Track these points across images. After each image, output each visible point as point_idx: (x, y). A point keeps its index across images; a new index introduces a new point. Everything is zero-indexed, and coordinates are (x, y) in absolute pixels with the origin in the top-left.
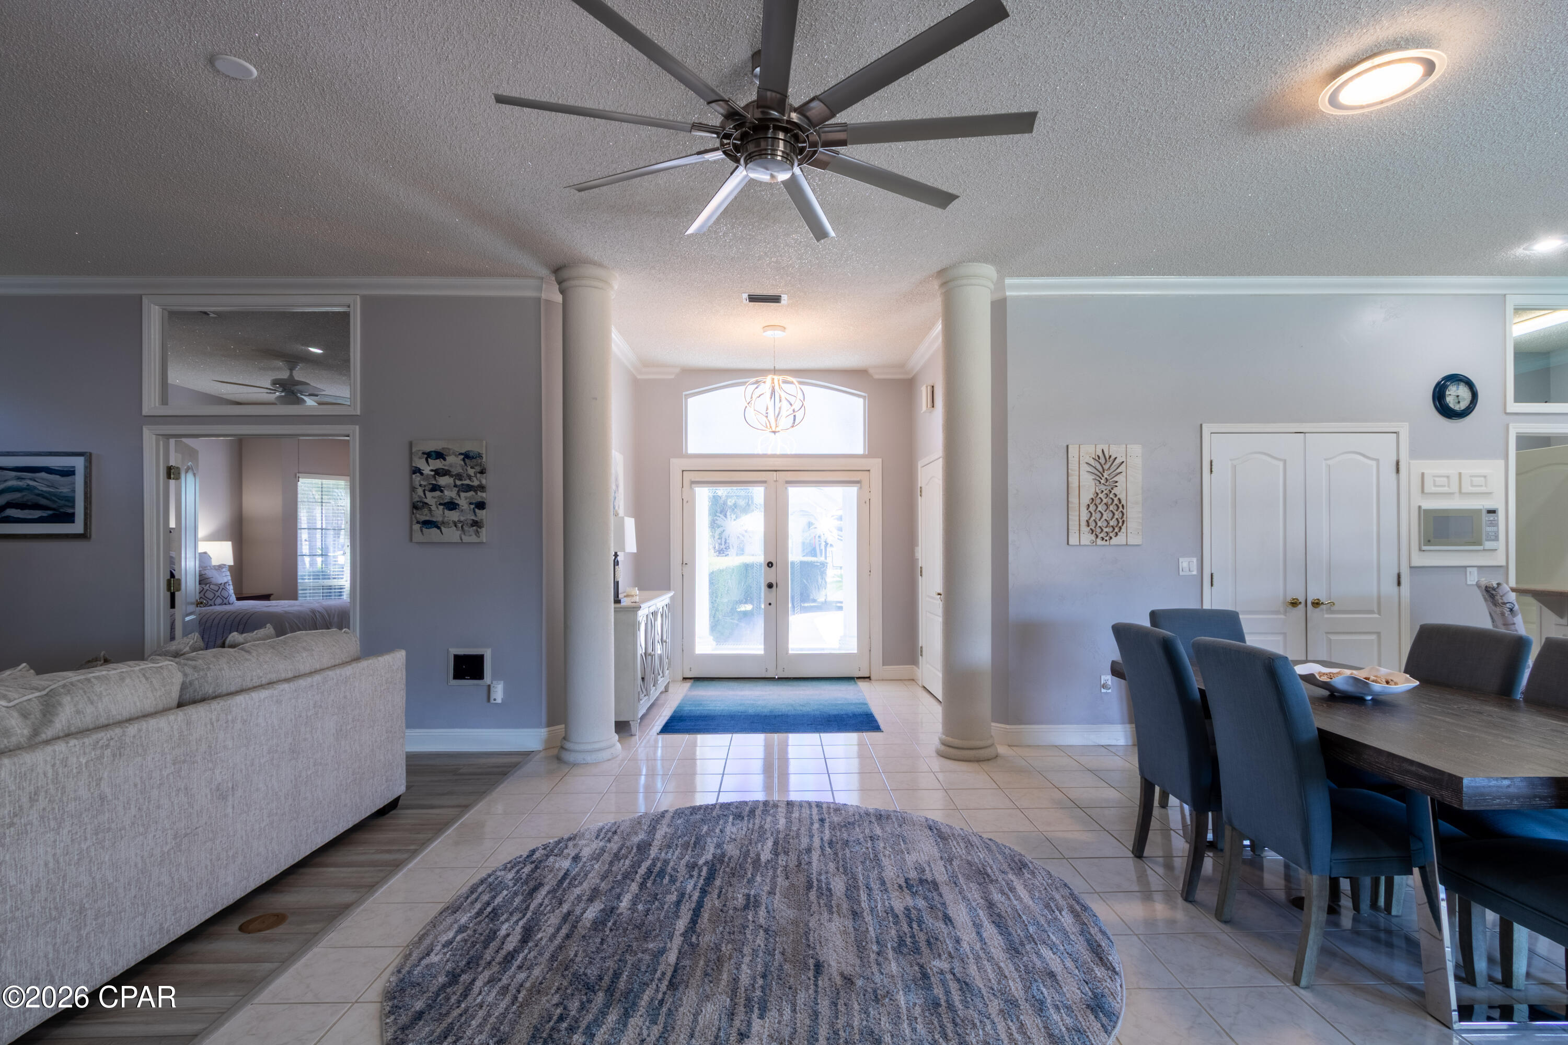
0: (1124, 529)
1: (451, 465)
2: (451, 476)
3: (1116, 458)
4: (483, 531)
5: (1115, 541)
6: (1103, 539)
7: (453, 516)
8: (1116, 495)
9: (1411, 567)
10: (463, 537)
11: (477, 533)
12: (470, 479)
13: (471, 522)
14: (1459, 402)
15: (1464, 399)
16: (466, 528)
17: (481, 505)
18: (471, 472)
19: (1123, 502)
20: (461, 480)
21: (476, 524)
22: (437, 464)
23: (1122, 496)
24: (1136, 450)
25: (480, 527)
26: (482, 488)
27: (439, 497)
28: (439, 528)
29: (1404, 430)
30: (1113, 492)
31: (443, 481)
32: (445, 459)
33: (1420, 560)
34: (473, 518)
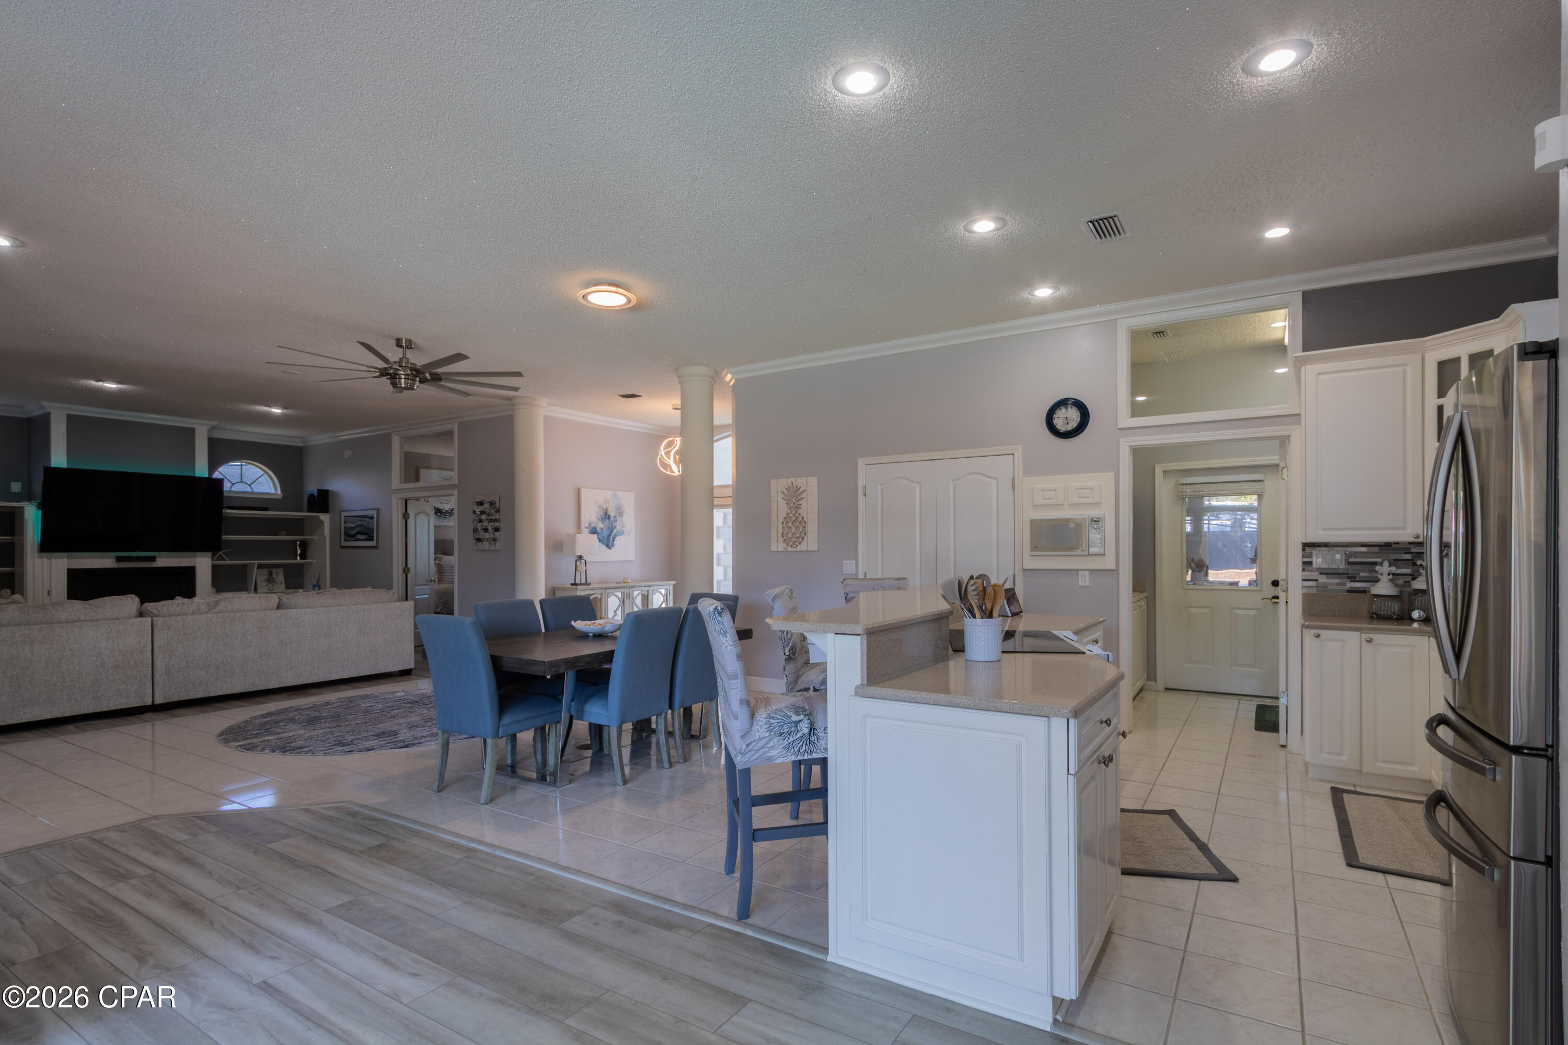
0: (805, 540)
1: (485, 509)
2: (486, 514)
3: (800, 487)
4: (498, 543)
5: (800, 548)
6: (791, 546)
7: (487, 535)
8: (799, 514)
9: (1024, 570)
10: (491, 547)
11: (495, 544)
12: (492, 516)
13: (492, 539)
14: (1068, 423)
15: (1073, 420)
16: (491, 542)
17: (497, 530)
18: (493, 512)
19: (805, 519)
20: (489, 516)
21: (495, 540)
22: (481, 508)
23: (805, 515)
24: (813, 480)
25: (496, 541)
26: (497, 520)
27: (482, 526)
28: (482, 542)
29: (1019, 451)
30: (799, 512)
31: (484, 517)
32: (483, 505)
33: (1030, 564)
34: (493, 536)
